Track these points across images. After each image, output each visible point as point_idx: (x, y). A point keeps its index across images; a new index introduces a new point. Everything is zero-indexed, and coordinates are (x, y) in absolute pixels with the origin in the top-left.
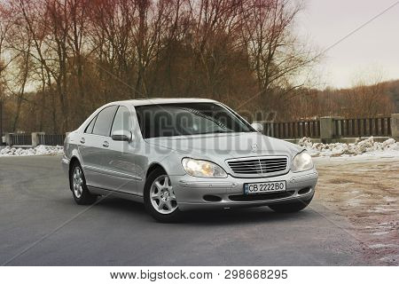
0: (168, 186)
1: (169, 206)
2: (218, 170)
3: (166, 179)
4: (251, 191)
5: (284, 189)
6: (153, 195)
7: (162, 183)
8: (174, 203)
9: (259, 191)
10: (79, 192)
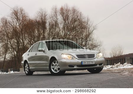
0: (57, 64)
1: (57, 70)
2: (73, 58)
3: (56, 62)
4: (84, 64)
5: (94, 63)
6: (52, 67)
7: (55, 63)
8: (59, 69)
9: (86, 64)
10: (27, 72)
